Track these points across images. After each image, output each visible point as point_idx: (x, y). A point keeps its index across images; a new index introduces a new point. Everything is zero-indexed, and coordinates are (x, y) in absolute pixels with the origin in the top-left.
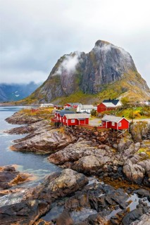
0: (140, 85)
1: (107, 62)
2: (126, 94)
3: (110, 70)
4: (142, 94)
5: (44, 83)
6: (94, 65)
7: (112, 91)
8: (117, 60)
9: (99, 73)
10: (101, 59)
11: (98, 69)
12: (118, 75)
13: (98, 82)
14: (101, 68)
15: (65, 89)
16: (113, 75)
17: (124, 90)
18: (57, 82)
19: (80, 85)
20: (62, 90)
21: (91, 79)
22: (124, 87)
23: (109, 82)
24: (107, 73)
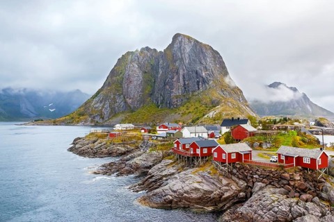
0: (235, 95)
1: (190, 64)
2: (219, 109)
3: (194, 75)
4: (239, 109)
5: (98, 92)
6: (171, 67)
7: (197, 105)
8: (203, 61)
9: (178, 79)
10: (182, 59)
11: (177, 73)
12: (204, 82)
13: (177, 92)
14: (181, 72)
15: (129, 101)
16: (198, 82)
17: (214, 104)
18: (118, 91)
19: (151, 95)
20: (126, 102)
21: (167, 87)
22: (214, 98)
23: (193, 92)
24: (189, 80)
